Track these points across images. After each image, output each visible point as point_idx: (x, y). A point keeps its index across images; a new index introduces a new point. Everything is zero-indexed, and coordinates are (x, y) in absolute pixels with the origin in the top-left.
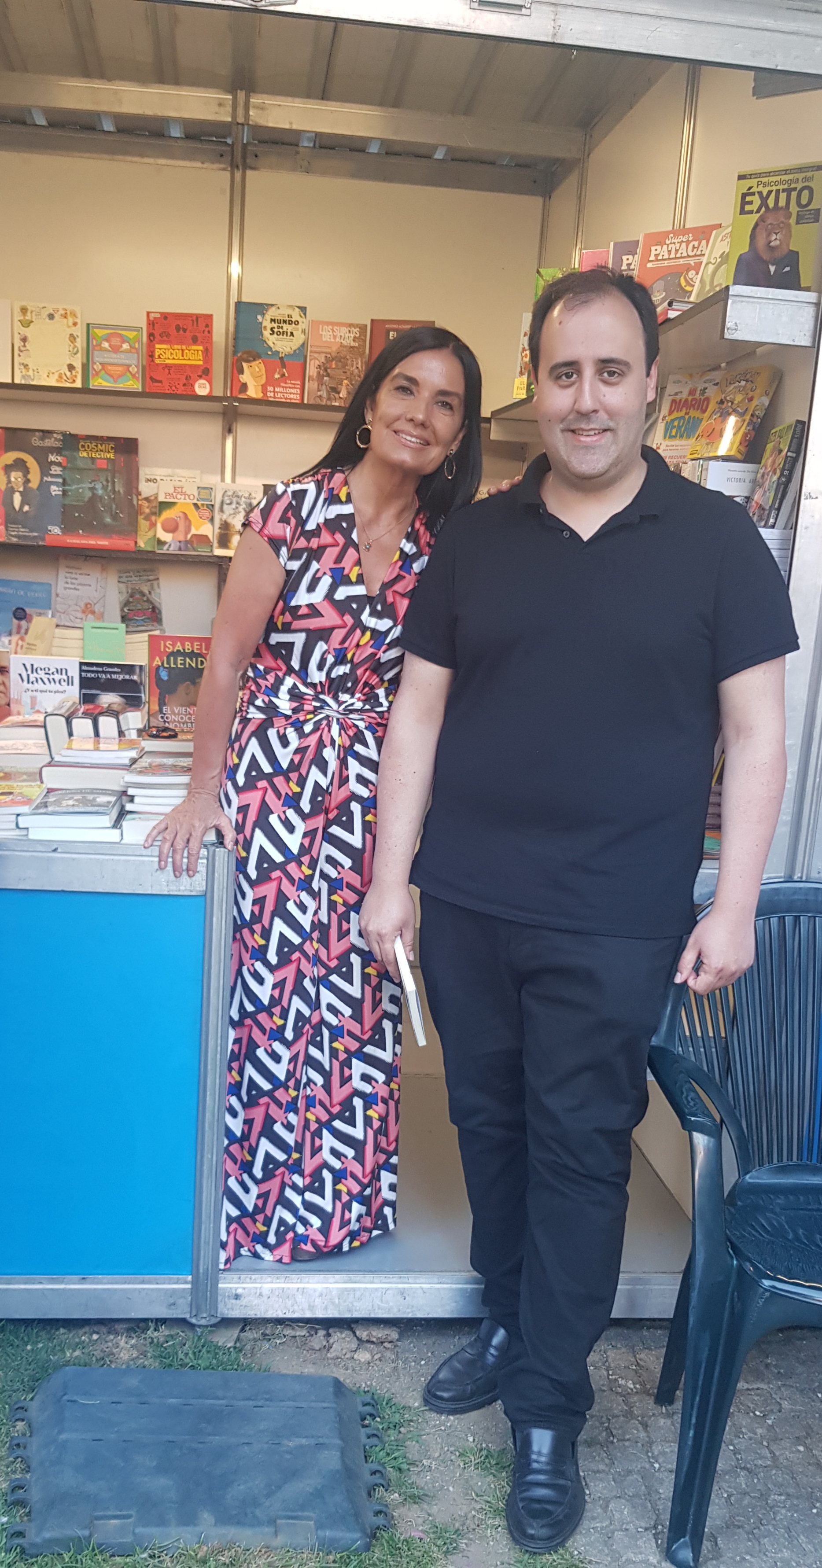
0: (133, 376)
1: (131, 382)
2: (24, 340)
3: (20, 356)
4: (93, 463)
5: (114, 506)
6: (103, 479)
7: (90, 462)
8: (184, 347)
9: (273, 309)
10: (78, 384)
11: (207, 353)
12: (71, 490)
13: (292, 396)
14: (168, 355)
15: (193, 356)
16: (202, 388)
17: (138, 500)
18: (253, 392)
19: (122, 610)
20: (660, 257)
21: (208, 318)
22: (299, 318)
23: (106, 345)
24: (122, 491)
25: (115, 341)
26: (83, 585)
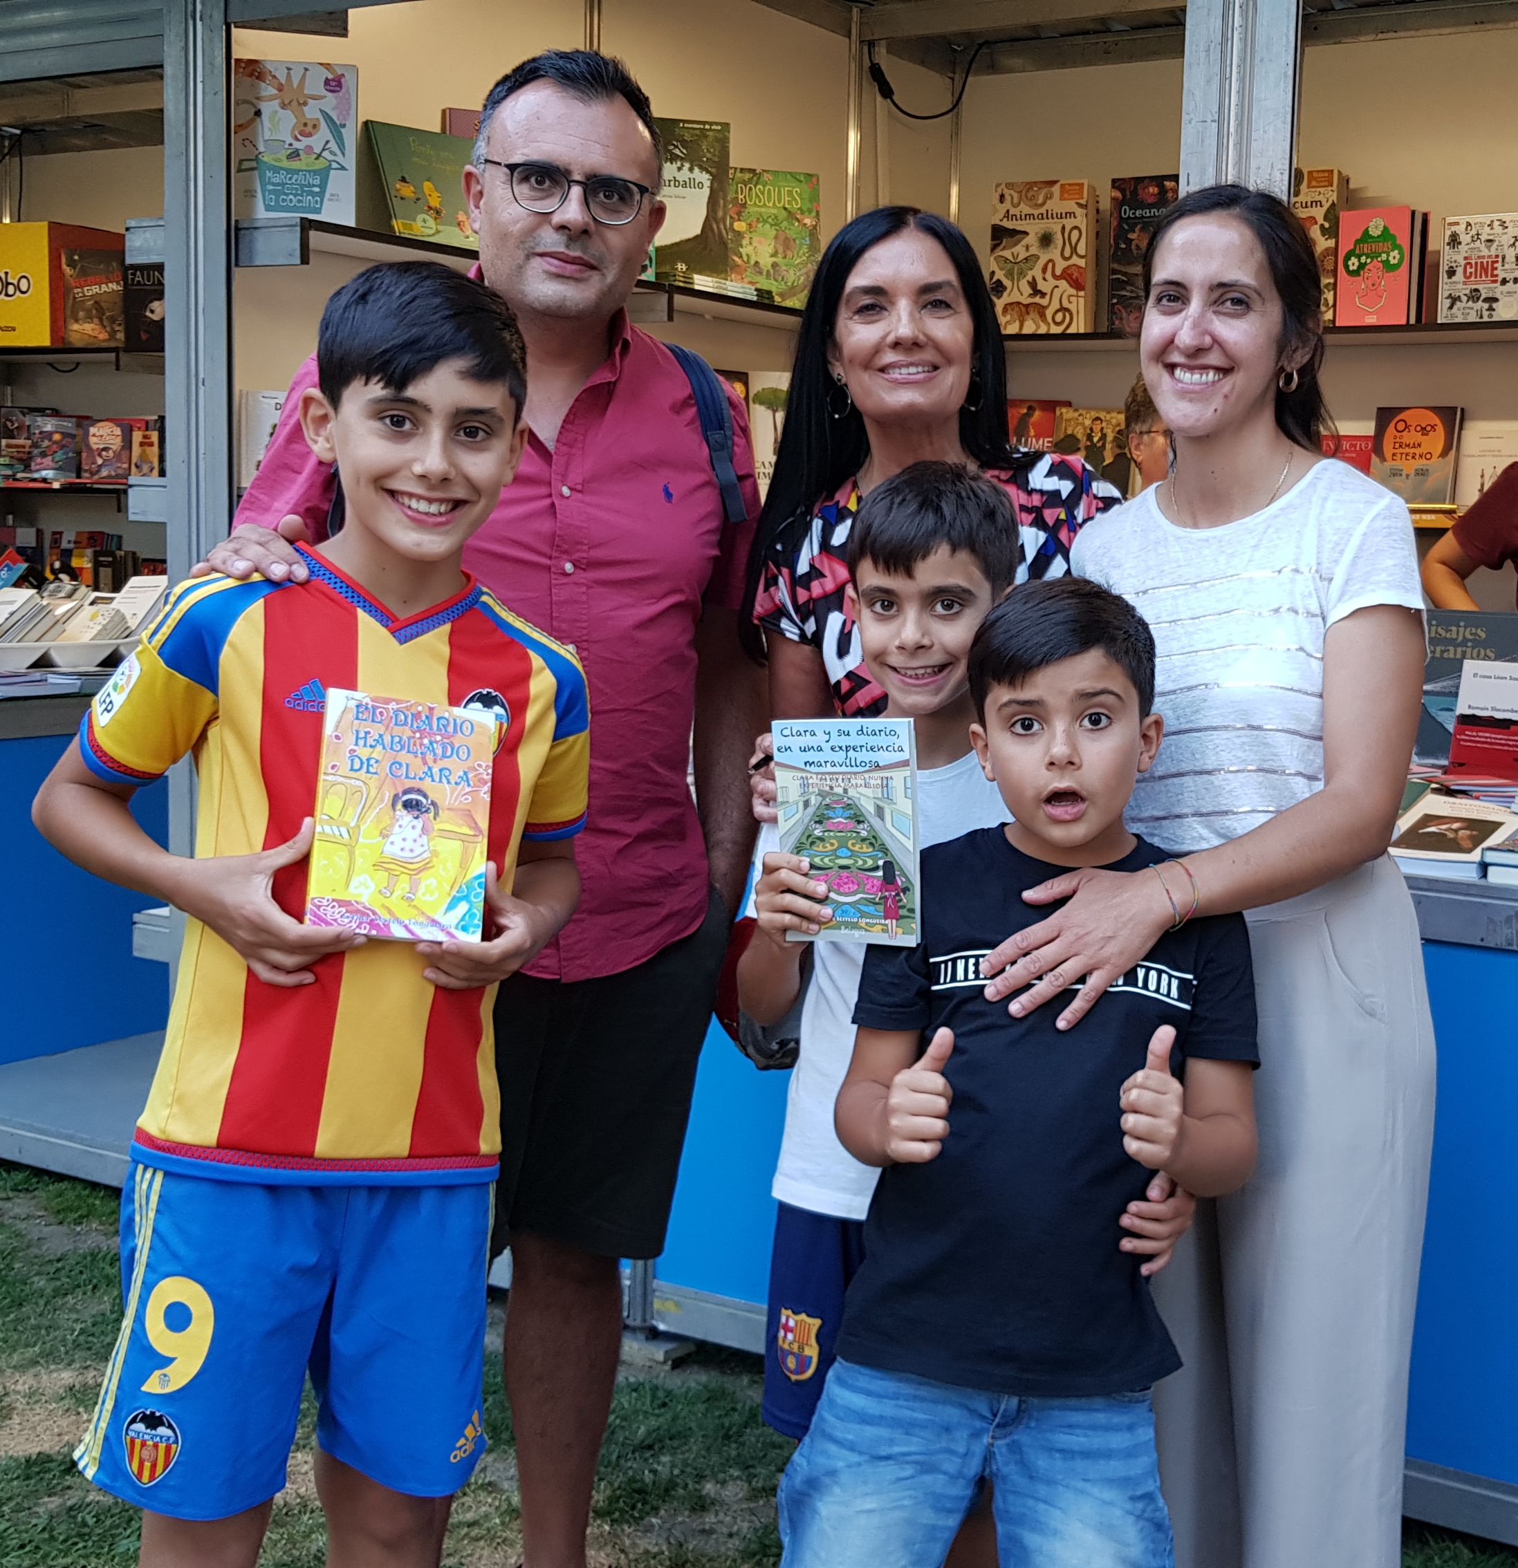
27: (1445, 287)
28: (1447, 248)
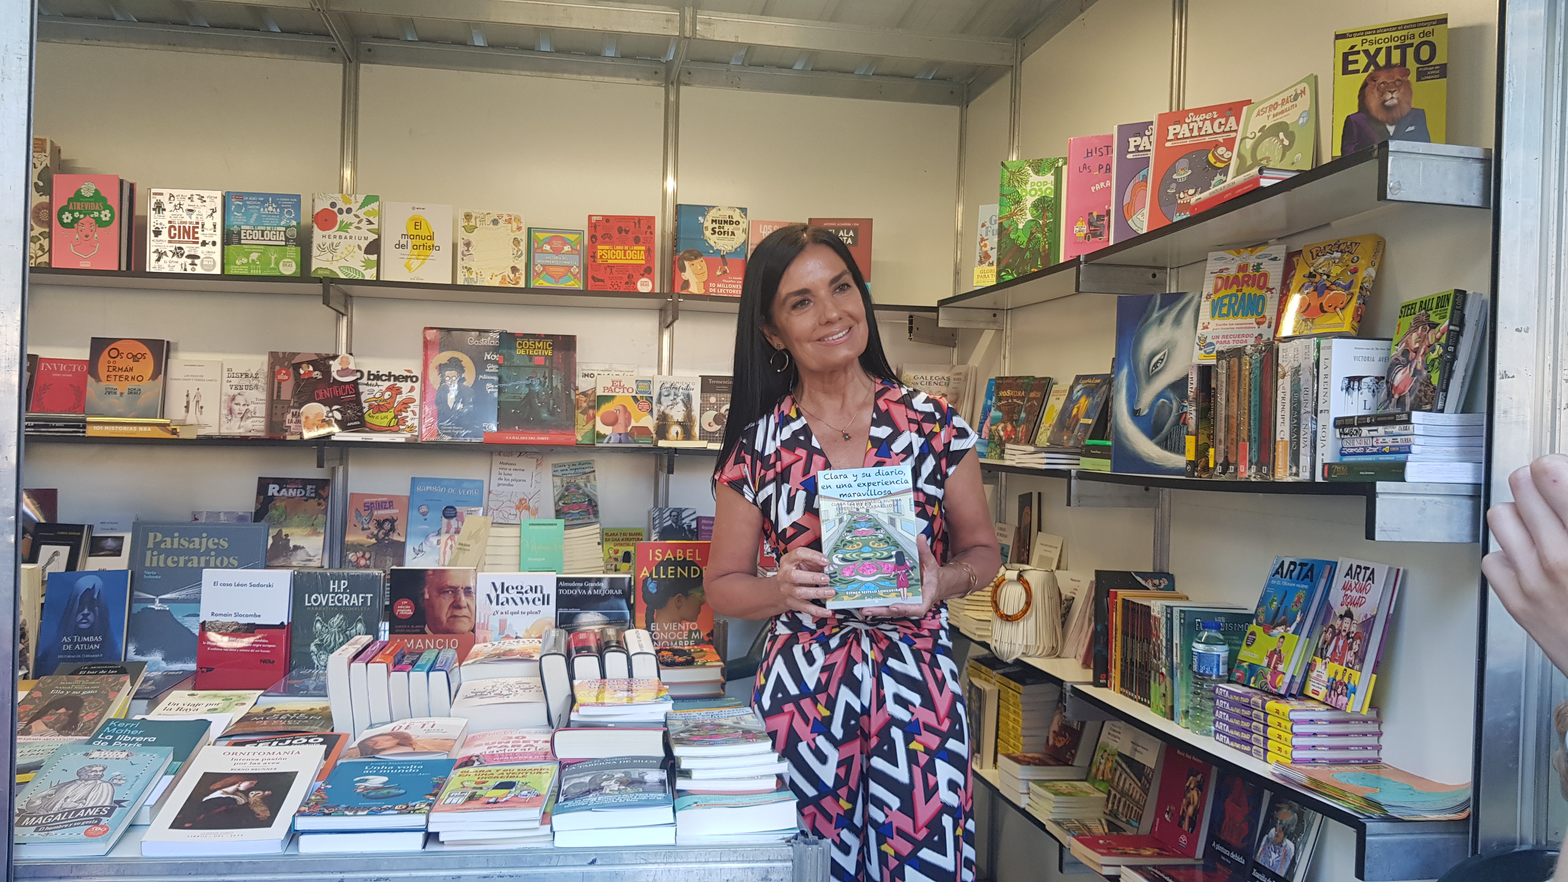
0: (575, 276)
1: (573, 282)
2: (468, 244)
3: (463, 259)
4: (530, 361)
5: (551, 402)
6: (540, 376)
7: (527, 359)
8: (626, 248)
9: (715, 210)
10: (522, 284)
11: (649, 252)
12: (507, 387)
13: (734, 291)
14: (610, 254)
15: (636, 256)
16: (644, 286)
17: (576, 394)
18: (695, 288)
19: (556, 504)
20: (1180, 136)
21: (652, 219)
22: (739, 219)
23: (547, 247)
24: (559, 387)
25: (557, 244)
26: (517, 481)
27: (153, 244)
28: (153, 212)
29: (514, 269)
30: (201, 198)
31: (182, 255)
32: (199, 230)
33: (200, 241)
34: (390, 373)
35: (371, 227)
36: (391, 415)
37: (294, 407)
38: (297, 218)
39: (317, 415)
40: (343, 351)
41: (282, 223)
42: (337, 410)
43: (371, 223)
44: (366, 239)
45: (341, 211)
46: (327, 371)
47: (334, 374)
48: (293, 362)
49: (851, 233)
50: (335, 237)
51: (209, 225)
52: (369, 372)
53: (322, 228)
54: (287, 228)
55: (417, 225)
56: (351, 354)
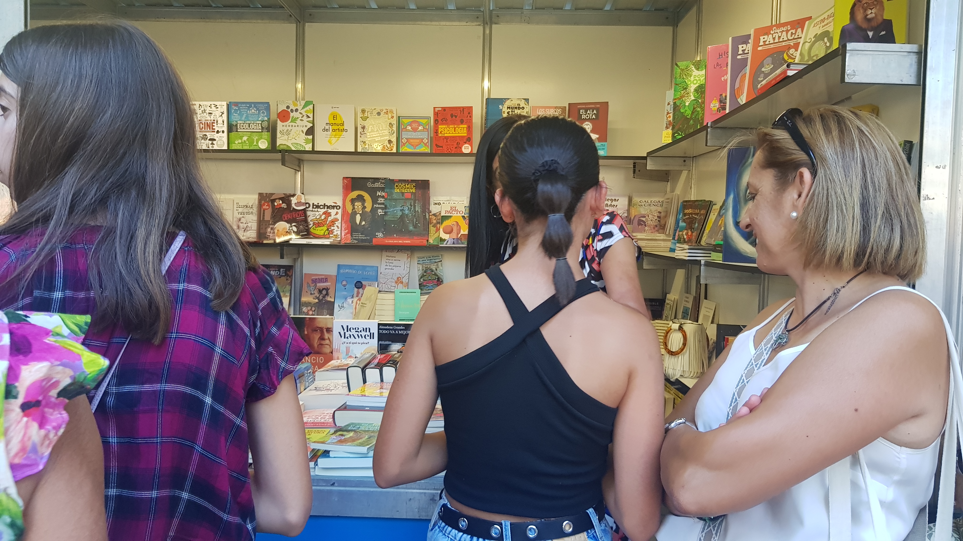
0: (425, 145)
1: (424, 148)
2: (363, 128)
3: (361, 137)
4: (403, 196)
5: (415, 220)
6: (408, 204)
7: (401, 195)
8: (456, 126)
9: (509, 101)
10: (394, 150)
11: (470, 129)
12: (389, 212)
14: (446, 131)
15: (461, 131)
17: (429, 216)
20: (767, 43)
21: (470, 109)
22: (524, 106)
23: (409, 128)
24: (419, 211)
25: (414, 125)
26: (396, 267)
29: (390, 142)
30: (216, 106)
31: (207, 139)
32: (215, 124)
33: (216, 131)
34: (325, 204)
35: (309, 119)
36: (325, 228)
37: (272, 224)
38: (269, 115)
39: (284, 229)
40: (298, 193)
41: (260, 119)
42: (294, 226)
43: (308, 117)
44: (306, 126)
45: (292, 111)
46: (289, 203)
47: (293, 205)
48: (271, 199)
49: (595, 112)
50: (289, 126)
51: (220, 121)
52: (313, 204)
53: (282, 121)
54: (262, 122)
55: (335, 117)
56: (303, 194)
